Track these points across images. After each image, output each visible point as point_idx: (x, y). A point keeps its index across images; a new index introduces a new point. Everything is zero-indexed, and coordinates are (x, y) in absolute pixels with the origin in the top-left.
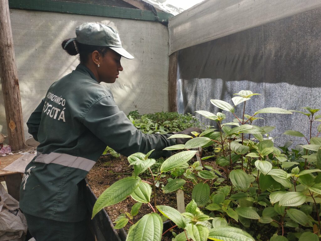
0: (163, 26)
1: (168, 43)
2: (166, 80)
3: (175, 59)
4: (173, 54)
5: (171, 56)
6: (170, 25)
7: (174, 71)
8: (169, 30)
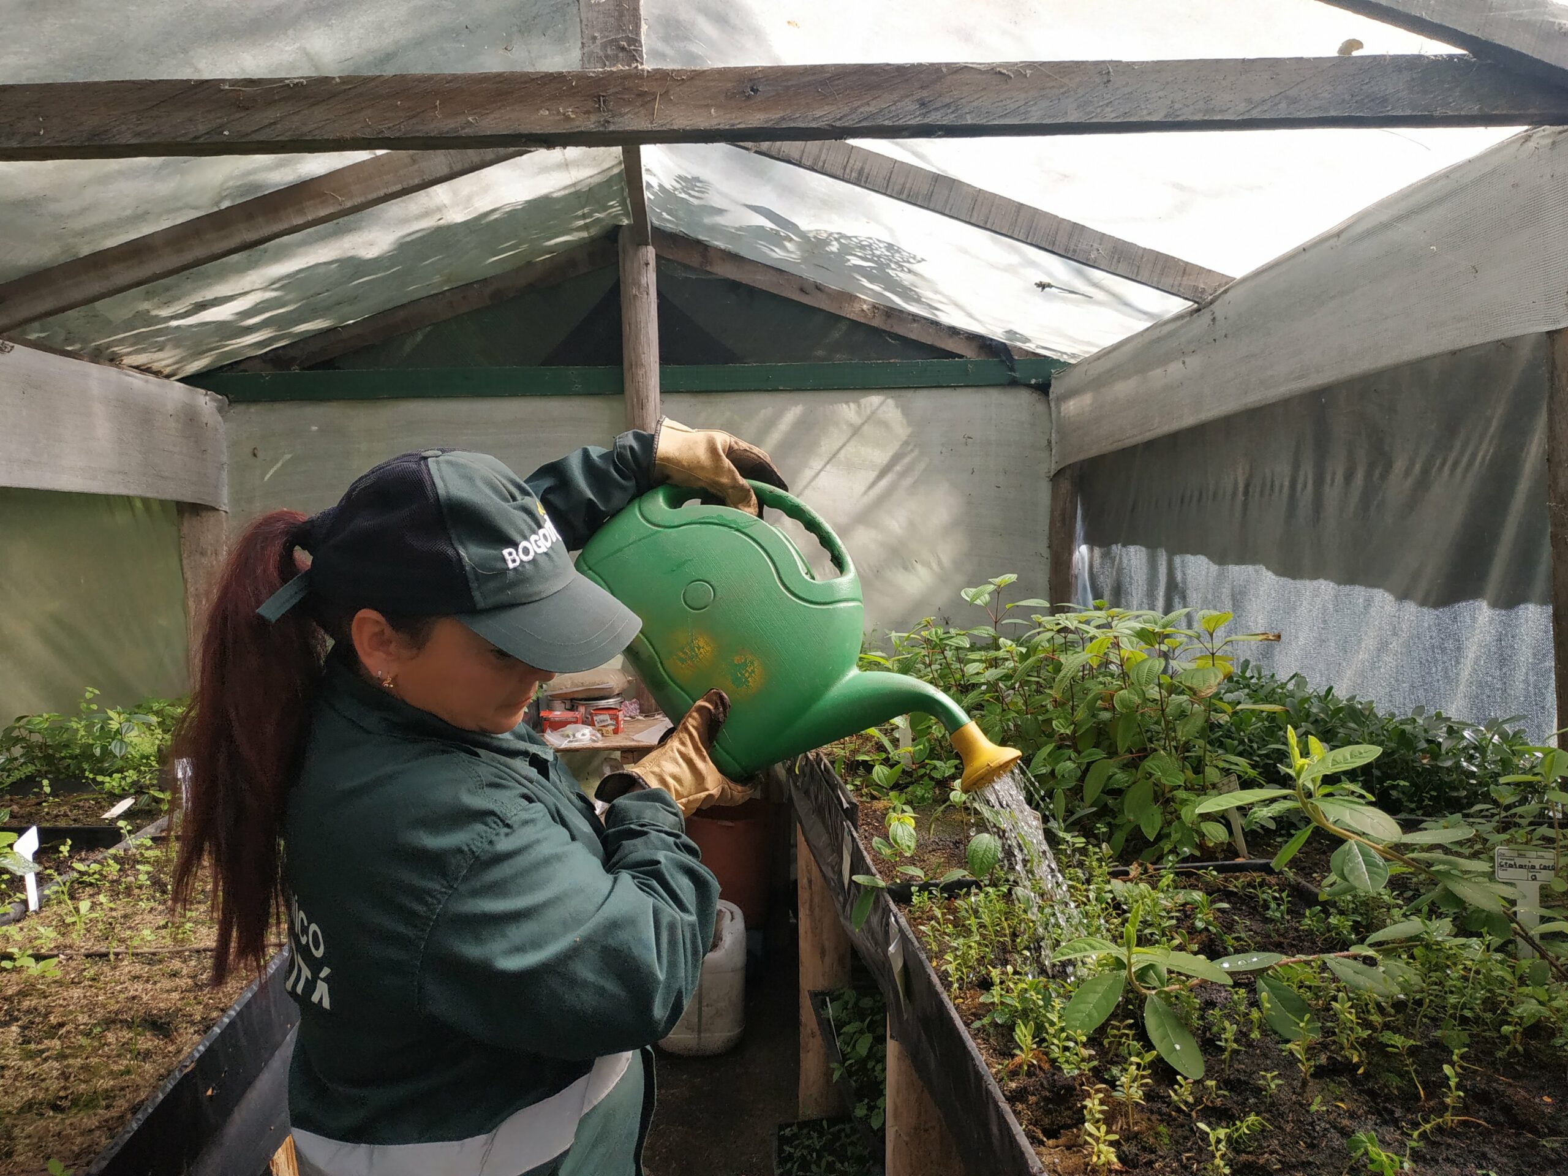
0: (1035, 396)
1: (1049, 442)
2: (1042, 546)
3: (1065, 486)
4: (1060, 473)
5: (1056, 478)
6: (1055, 390)
7: (1064, 519)
8: (1053, 404)
